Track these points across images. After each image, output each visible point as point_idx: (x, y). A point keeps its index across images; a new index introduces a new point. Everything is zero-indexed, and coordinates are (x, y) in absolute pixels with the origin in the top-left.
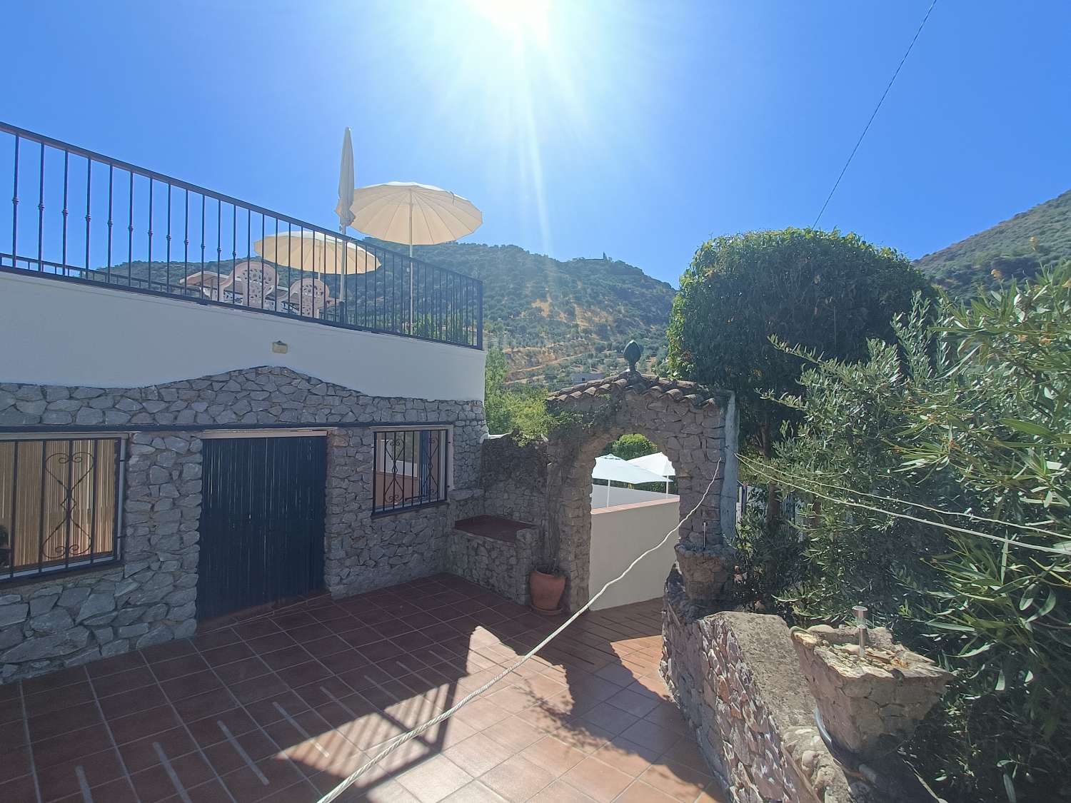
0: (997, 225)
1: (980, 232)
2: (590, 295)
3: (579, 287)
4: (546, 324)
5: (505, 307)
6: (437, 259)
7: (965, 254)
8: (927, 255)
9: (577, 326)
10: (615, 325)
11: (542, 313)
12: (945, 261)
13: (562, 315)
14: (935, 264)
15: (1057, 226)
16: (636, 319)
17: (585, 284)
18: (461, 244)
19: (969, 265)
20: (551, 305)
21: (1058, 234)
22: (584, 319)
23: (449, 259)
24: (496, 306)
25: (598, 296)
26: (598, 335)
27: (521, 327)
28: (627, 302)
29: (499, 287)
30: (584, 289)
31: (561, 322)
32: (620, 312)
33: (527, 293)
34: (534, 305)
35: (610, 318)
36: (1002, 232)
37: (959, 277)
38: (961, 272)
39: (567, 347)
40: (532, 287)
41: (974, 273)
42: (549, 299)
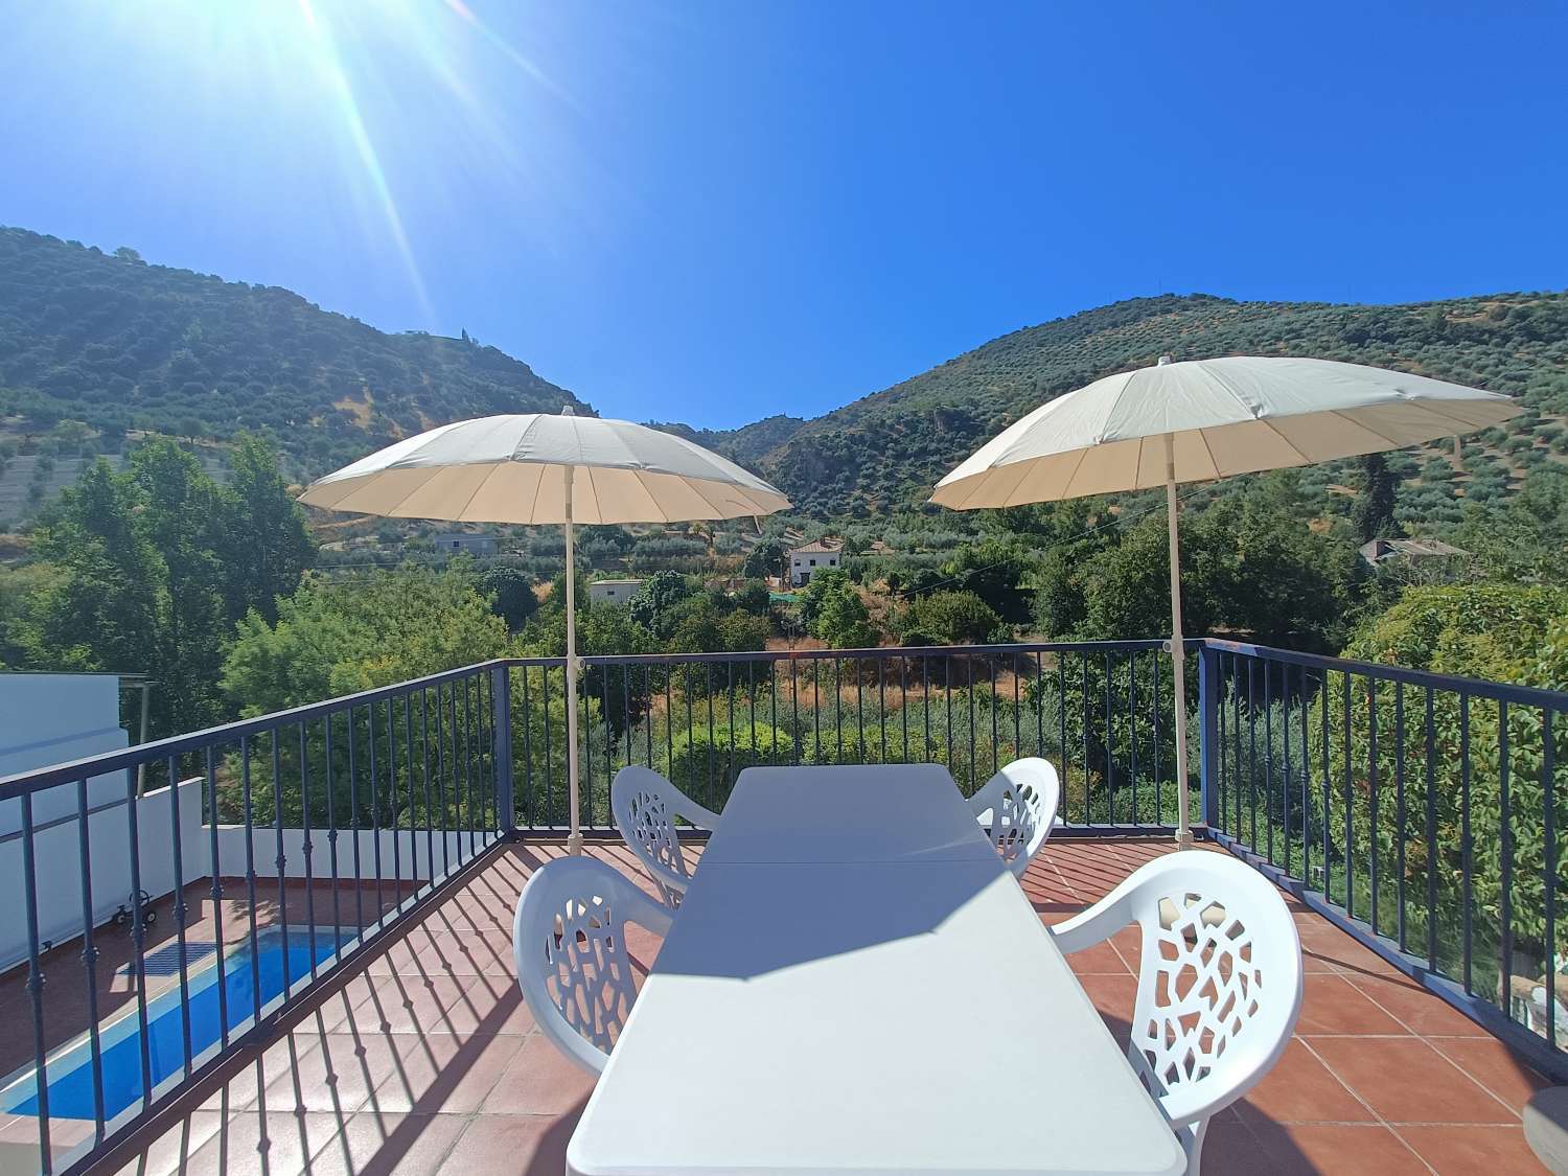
0: (933, 369)
1: (920, 374)
2: (446, 397)
3: (426, 382)
4: (368, 443)
6: (93, 287)
7: (907, 397)
11: (357, 420)
12: (891, 403)
13: (397, 427)
14: (880, 406)
15: (980, 378)
17: (435, 378)
19: (916, 411)
20: (373, 408)
21: (982, 388)
23: (125, 292)
24: (254, 399)
25: (461, 401)
27: (316, 444)
29: (256, 363)
30: (435, 387)
33: (322, 381)
34: (339, 406)
36: (937, 378)
37: (906, 424)
38: (908, 418)
40: (332, 372)
41: (919, 422)
42: (368, 397)
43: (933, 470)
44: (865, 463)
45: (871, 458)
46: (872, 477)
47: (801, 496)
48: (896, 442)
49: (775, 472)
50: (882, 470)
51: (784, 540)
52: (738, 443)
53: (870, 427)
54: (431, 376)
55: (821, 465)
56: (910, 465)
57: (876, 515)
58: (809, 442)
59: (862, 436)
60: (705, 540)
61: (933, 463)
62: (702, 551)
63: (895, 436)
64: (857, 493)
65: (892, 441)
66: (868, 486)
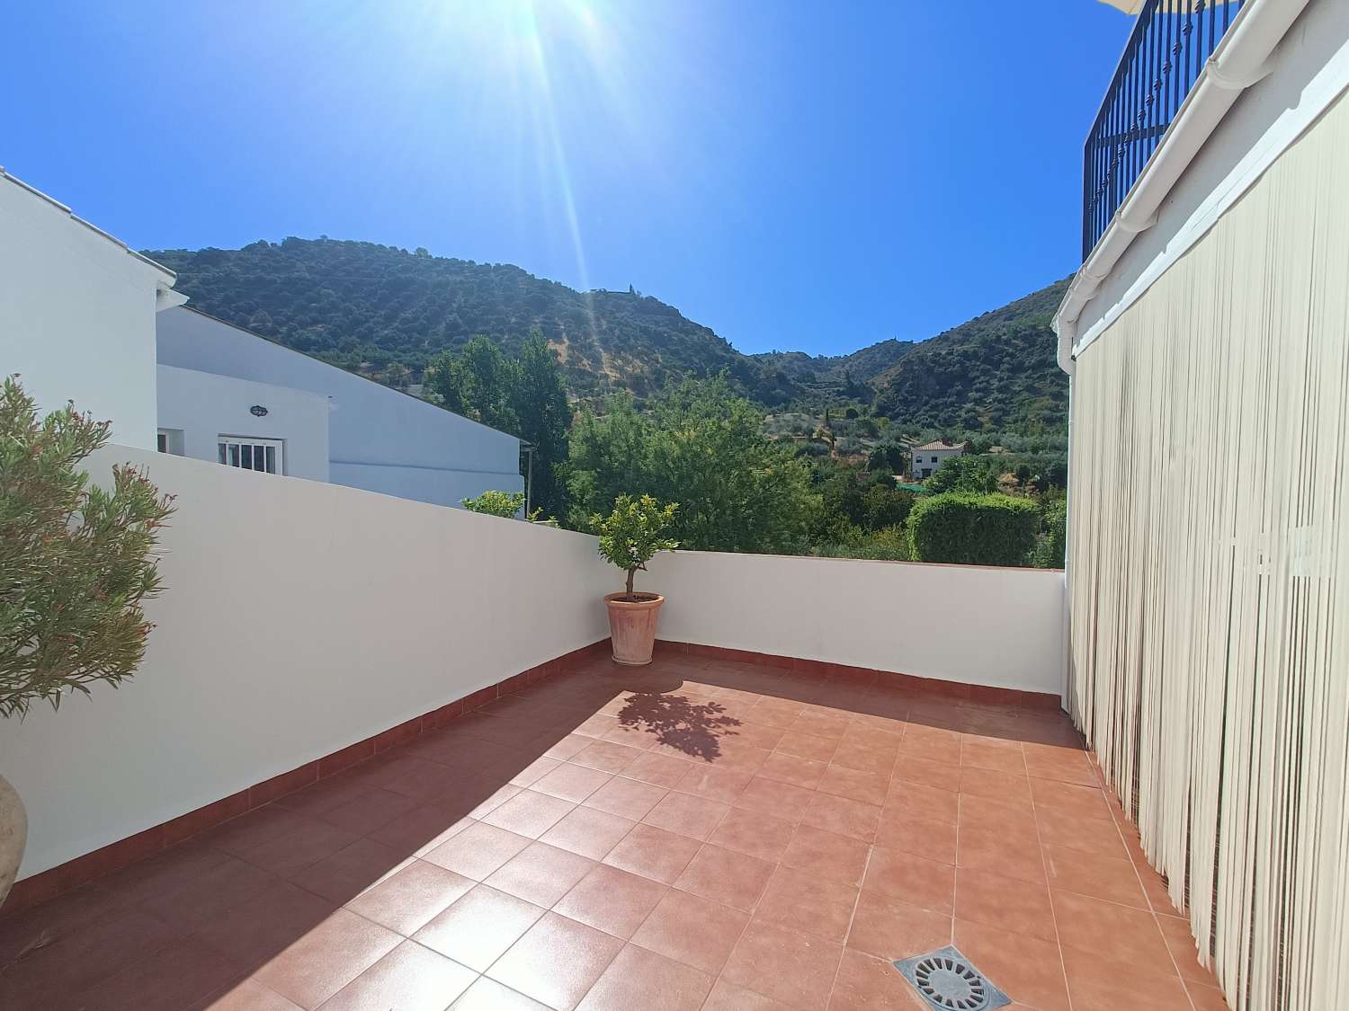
0: (1053, 284)
2: (618, 337)
3: (604, 327)
5: (506, 347)
7: (1023, 313)
8: (987, 313)
9: (606, 376)
10: (653, 377)
11: (559, 357)
12: (1005, 320)
13: (585, 362)
14: (994, 324)
16: (678, 371)
17: (612, 323)
18: (437, 258)
19: (1035, 325)
20: (570, 347)
22: (614, 368)
23: (421, 278)
25: (629, 339)
26: (633, 390)
28: (664, 349)
29: (496, 320)
30: (611, 330)
31: (585, 370)
32: (657, 362)
33: (536, 330)
35: (646, 369)
37: (1024, 338)
38: (1027, 332)
39: (596, 403)
40: (541, 322)
41: (1038, 335)
42: (565, 340)
43: (1052, 382)
44: (978, 377)
45: (985, 372)
46: (986, 391)
47: (912, 409)
48: (1012, 356)
49: (887, 389)
50: (995, 383)
51: (901, 444)
52: (851, 366)
53: (984, 343)
54: (608, 322)
55: (932, 381)
56: (1026, 378)
57: (988, 426)
58: (922, 360)
59: (975, 352)
60: (828, 443)
61: (1052, 375)
62: (825, 452)
63: (1011, 350)
64: (969, 406)
65: (1008, 355)
66: (981, 399)
